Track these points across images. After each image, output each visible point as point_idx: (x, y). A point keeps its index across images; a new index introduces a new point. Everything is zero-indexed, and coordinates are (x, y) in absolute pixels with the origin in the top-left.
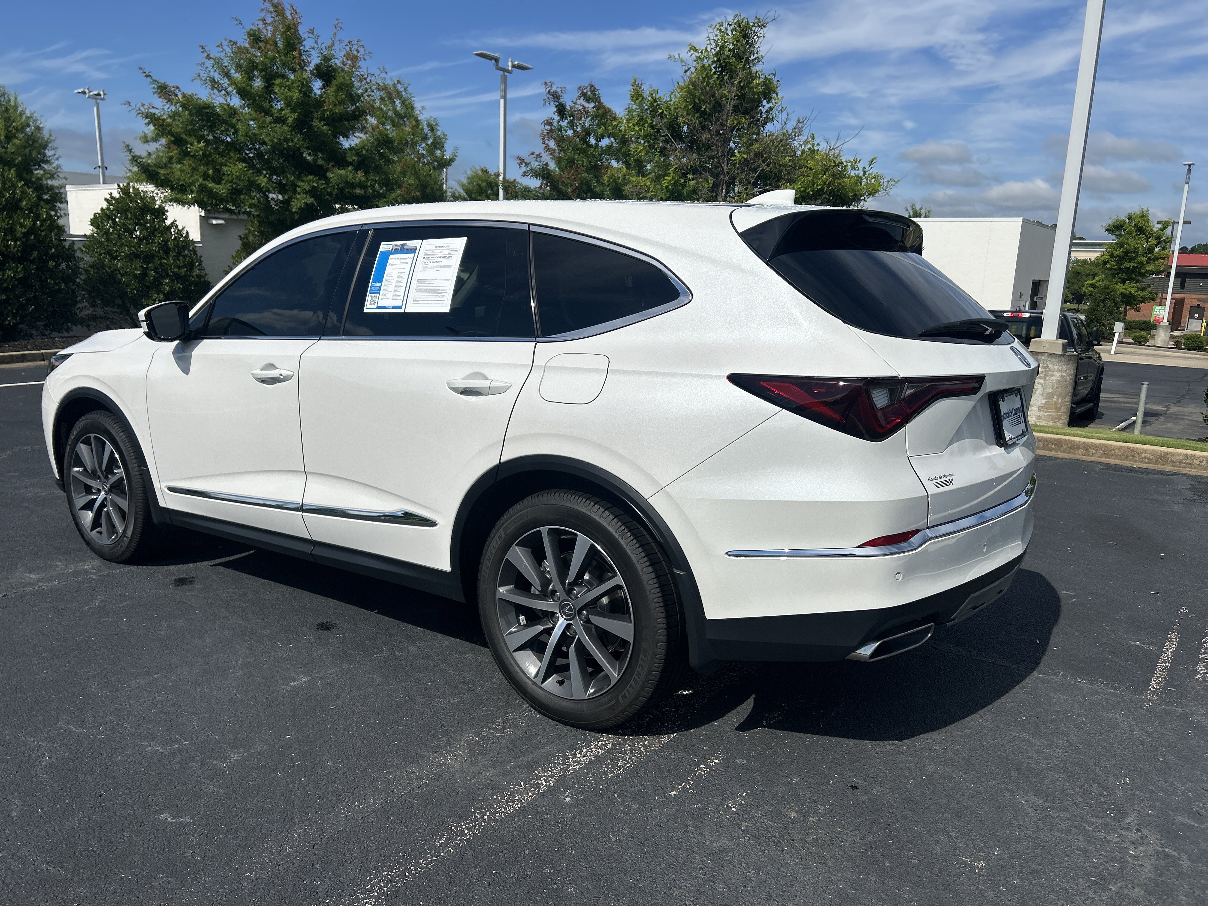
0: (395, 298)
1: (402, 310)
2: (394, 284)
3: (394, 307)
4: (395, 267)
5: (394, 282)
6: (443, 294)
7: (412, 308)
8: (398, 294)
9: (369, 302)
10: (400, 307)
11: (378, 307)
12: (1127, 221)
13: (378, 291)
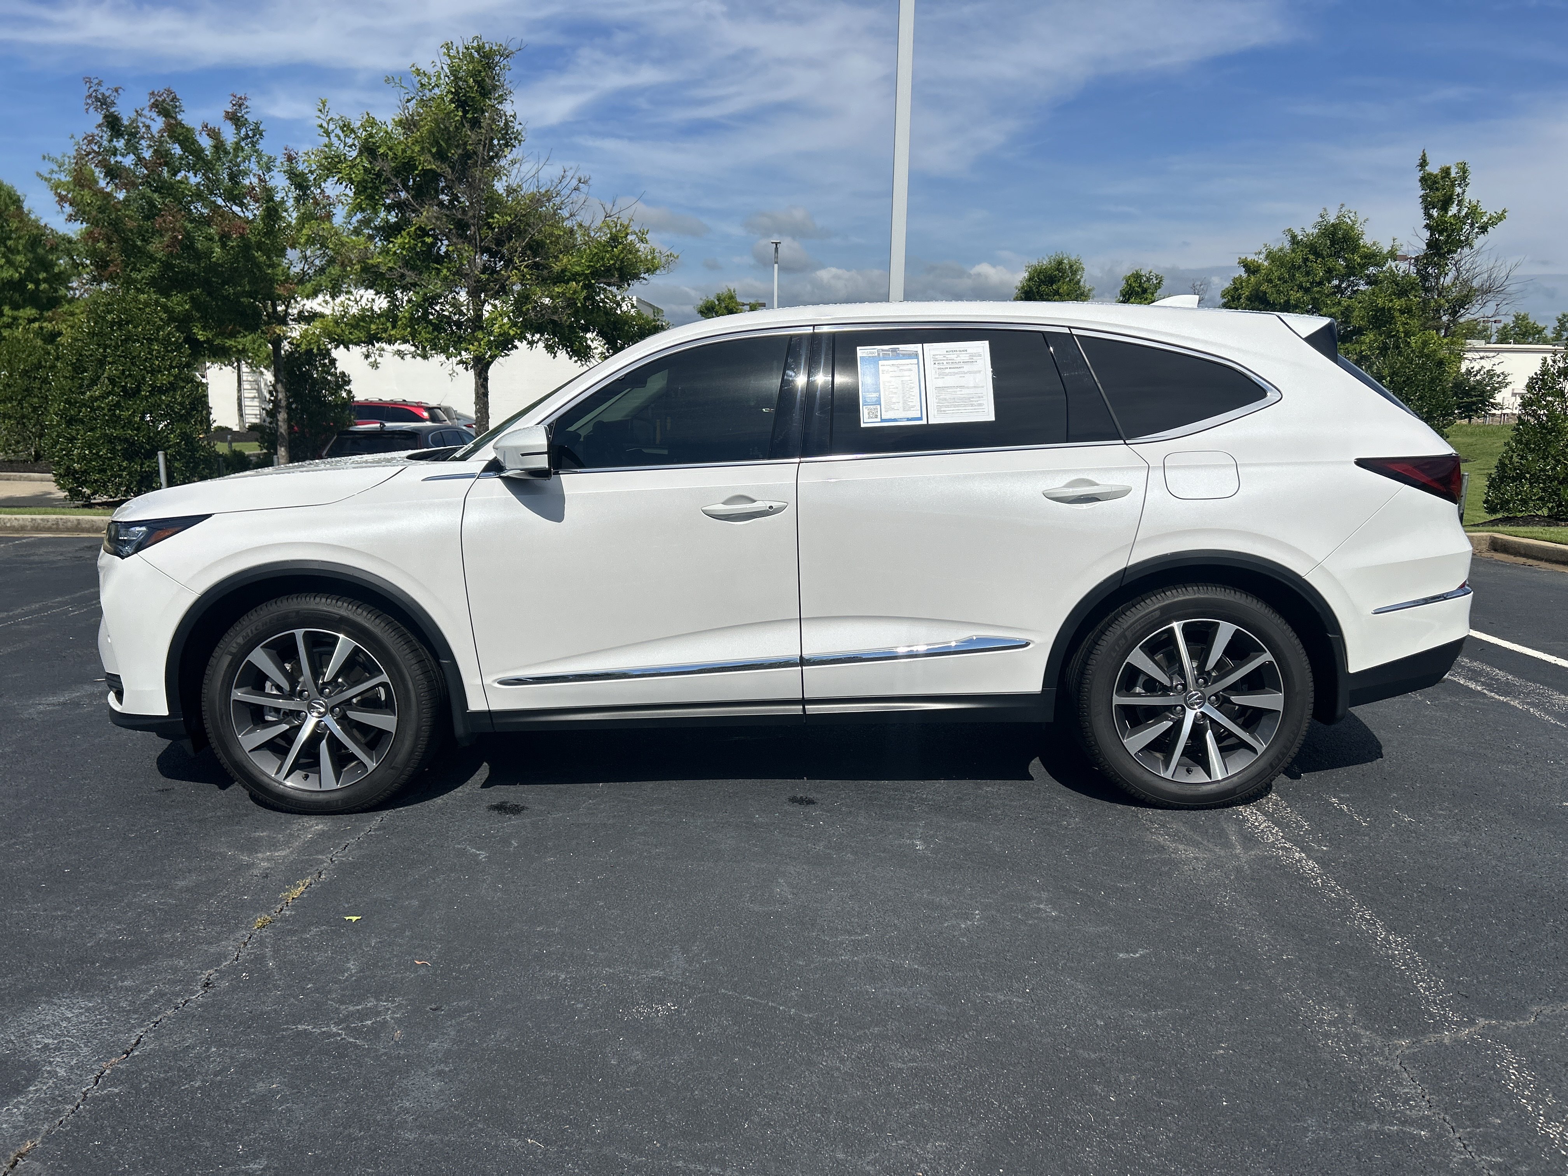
0: (905, 409)
1: (924, 422)
2: (900, 392)
3: (908, 420)
6: (980, 402)
7: (937, 418)
8: (910, 405)
9: (866, 416)
10: (921, 419)
11: (883, 421)
12: (717, 303)
13: (875, 402)
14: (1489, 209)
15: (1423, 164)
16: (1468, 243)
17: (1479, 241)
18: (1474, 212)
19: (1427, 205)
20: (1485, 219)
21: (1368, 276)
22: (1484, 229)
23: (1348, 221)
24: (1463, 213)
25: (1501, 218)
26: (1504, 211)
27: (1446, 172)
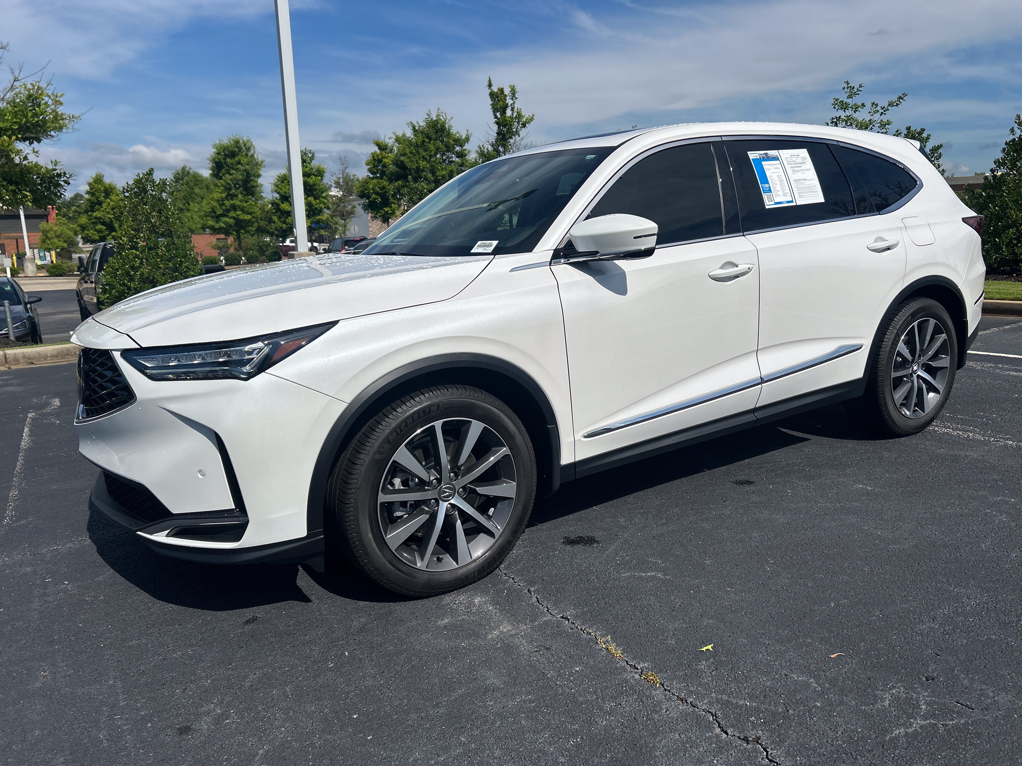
0: (785, 195)
1: (794, 204)
2: (778, 184)
3: (788, 202)
4: (771, 171)
5: (778, 182)
6: (816, 190)
7: (800, 202)
8: (786, 192)
9: (767, 201)
10: (792, 202)
11: (776, 203)
13: (770, 191)
14: (526, 114)
15: (490, 85)
16: (517, 133)
17: (523, 132)
18: (519, 116)
19: (495, 110)
20: (524, 119)
21: (457, 152)
22: (524, 125)
23: (442, 118)
24: (514, 115)
25: (532, 119)
26: (533, 115)
27: (502, 90)
